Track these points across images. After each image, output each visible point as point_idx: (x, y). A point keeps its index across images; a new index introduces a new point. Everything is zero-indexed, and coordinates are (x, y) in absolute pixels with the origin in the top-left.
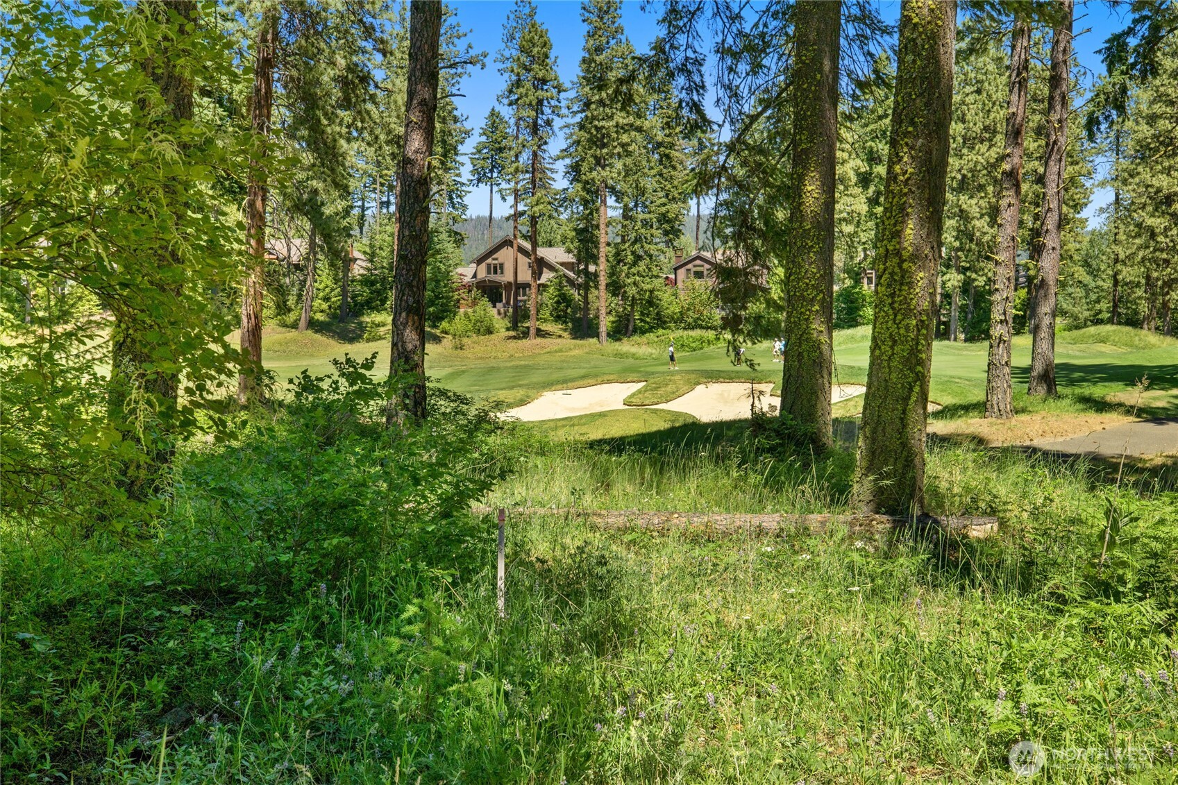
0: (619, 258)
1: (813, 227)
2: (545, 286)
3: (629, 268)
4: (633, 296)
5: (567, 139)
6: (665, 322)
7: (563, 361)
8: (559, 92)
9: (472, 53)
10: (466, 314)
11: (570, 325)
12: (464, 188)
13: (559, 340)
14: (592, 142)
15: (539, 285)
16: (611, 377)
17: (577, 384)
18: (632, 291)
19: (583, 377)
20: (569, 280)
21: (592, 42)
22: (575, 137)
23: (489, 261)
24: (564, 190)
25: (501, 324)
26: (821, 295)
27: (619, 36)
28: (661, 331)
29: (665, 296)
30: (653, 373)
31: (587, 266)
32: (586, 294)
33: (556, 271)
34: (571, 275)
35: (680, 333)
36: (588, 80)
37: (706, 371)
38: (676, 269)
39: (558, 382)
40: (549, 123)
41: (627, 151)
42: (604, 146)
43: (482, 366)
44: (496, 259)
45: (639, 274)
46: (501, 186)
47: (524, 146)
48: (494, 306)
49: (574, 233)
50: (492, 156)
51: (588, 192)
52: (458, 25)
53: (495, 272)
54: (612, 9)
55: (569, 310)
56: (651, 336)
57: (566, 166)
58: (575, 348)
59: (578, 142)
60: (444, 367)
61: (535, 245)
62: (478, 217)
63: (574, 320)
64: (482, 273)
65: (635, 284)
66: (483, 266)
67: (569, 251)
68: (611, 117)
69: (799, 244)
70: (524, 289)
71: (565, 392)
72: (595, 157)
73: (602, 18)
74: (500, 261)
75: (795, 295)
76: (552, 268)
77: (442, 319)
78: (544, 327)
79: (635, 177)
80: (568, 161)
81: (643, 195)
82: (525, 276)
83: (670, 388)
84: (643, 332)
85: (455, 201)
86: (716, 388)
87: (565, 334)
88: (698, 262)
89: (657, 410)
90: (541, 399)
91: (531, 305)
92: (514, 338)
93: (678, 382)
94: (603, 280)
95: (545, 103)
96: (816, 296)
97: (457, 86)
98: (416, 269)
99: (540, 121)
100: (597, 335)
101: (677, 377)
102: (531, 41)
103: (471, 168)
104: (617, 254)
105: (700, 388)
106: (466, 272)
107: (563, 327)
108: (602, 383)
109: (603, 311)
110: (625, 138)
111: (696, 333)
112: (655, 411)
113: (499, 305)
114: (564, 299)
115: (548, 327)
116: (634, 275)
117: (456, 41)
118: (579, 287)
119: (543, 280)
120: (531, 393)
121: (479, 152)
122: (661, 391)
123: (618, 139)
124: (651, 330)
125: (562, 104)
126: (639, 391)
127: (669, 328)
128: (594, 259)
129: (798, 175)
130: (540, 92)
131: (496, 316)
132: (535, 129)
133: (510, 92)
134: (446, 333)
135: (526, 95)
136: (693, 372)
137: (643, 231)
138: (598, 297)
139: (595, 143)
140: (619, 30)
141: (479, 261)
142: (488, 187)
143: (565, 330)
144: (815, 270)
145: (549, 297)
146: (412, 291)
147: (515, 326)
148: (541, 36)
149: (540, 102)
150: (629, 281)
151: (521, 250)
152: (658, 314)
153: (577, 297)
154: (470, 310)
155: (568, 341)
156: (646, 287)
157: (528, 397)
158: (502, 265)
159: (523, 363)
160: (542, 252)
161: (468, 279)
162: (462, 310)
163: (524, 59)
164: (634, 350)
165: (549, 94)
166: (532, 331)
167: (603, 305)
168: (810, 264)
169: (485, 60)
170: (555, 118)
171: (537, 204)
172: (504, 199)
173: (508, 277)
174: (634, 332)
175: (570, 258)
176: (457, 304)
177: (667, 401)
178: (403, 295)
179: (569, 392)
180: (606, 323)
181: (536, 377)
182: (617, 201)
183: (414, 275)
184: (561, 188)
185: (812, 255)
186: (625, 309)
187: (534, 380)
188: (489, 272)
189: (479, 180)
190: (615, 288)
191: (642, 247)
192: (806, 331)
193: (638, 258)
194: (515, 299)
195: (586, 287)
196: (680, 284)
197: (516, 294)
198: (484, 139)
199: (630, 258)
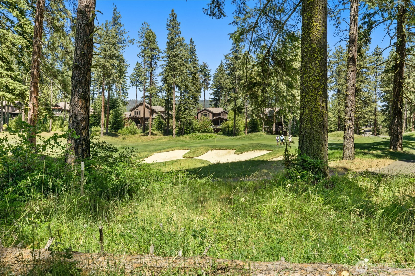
0: (179, 109)
1: (318, 46)
2: (154, 118)
3: (183, 112)
4: (184, 122)
5: (162, 69)
6: (195, 131)
7: (161, 143)
8: (159, 53)
9: (129, 39)
10: (127, 128)
11: (163, 131)
12: (128, 87)
13: (159, 136)
14: (171, 69)
15: (152, 118)
16: (178, 148)
17: (166, 150)
18: (184, 120)
19: (168, 148)
20: (162, 117)
21: (170, 36)
22: (165, 69)
23: (135, 110)
24: (161, 86)
25: (139, 131)
26: (323, 86)
27: (179, 34)
28: (193, 133)
29: (195, 122)
30: (192, 147)
31: (168, 112)
32: (168, 121)
33: (158, 113)
34: (163, 115)
35: (199, 134)
36: (169, 49)
37: (211, 146)
38: (198, 113)
39: (159, 150)
40: (155, 63)
41: (182, 73)
42: (174, 71)
43: (132, 144)
44: (138, 110)
45: (186, 114)
46: (140, 87)
47: (147, 71)
48: (137, 125)
49: (164, 101)
50: (137, 77)
51: (169, 87)
52: (125, 30)
53: (137, 114)
54: (177, 25)
55: (162, 126)
56: (190, 135)
57: (162, 78)
58: (164, 138)
59: (166, 71)
60: (119, 145)
61: (151, 105)
62: (133, 100)
63: (164, 130)
64: (133, 114)
65: (185, 118)
66: (133, 112)
67: (163, 107)
68: (177, 61)
69: (309, 56)
70: (147, 119)
71: (162, 153)
72: (171, 75)
73: (173, 29)
74: (139, 110)
75: (307, 85)
76: (156, 113)
77: (119, 129)
78: (154, 132)
79: (185, 82)
80: (162, 77)
81: (187, 88)
82: (147, 115)
83: (199, 152)
84: (187, 134)
85: (125, 91)
86: (215, 151)
87: (161, 134)
88: (205, 111)
89: (196, 159)
90: (153, 156)
91: (149, 125)
92: (144, 135)
93: (202, 149)
94: (174, 117)
95: (154, 56)
96: (320, 86)
97: (124, 50)
98: (84, 73)
99: (152, 62)
100: (172, 135)
101: (201, 148)
102: (149, 35)
103: (130, 81)
104: (179, 107)
105: (210, 152)
106: (127, 114)
107: (160, 132)
108: (175, 150)
109: (174, 127)
110: (181, 68)
111: (205, 134)
112: (195, 159)
113: (138, 125)
114: (160, 123)
115: (156, 132)
116: (184, 114)
117: (124, 35)
118: (165, 119)
119: (153, 117)
120: (149, 153)
121: (133, 76)
122: (196, 153)
123: (179, 68)
124: (190, 133)
125: (160, 57)
126: (188, 153)
127: (196, 132)
128: (171, 109)
129: (308, 17)
130: (152, 52)
131: (137, 128)
132: (151, 65)
133: (142, 52)
134: (120, 134)
135: (148, 53)
136: (207, 146)
137: (187, 100)
138: (172, 122)
139: (171, 70)
140: (180, 32)
141: (132, 110)
142: (136, 87)
143: (161, 133)
144: (319, 71)
145: (155, 122)
146: (81, 85)
147: (144, 132)
148: (153, 34)
149: (153, 56)
150: (183, 117)
151: (146, 106)
152: (192, 127)
153: (165, 122)
154: (128, 126)
155: (162, 136)
156: (188, 118)
157: (148, 155)
158: (140, 112)
159: (146, 143)
160: (153, 107)
161: (128, 116)
162: (126, 126)
163: (147, 41)
164: (184, 139)
165: (155, 53)
166: (150, 133)
167: (174, 125)
168: (316, 68)
169: (134, 42)
170: (158, 61)
171: (152, 90)
172: (141, 91)
173: (141, 115)
174: (185, 133)
175: (163, 109)
176: (124, 124)
177: (198, 156)
178: (76, 88)
179: (163, 153)
180: (175, 131)
181: (151, 148)
182: (179, 89)
183: (83, 76)
184: (160, 86)
185: (317, 62)
186: (181, 126)
187: (151, 149)
188: (135, 114)
189: (133, 85)
190: (178, 119)
191: (187, 105)
192: (315, 106)
193: (186, 109)
194: (144, 122)
195: (168, 119)
196: (199, 118)
197: (144, 121)
198: (134, 72)
199: (183, 109)
